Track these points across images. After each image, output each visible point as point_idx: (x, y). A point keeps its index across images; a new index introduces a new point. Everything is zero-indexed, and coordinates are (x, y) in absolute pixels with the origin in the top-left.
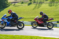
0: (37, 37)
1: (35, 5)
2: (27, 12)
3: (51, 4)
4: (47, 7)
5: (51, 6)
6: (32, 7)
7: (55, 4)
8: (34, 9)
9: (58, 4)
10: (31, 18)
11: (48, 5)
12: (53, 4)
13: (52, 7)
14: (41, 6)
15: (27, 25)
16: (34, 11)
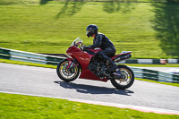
0: (63, 101)
1: (63, 5)
2: (37, 24)
3: (110, 6)
4: (98, 14)
5: (111, 11)
6: (53, 11)
7: (123, 7)
8: (58, 17)
9: (131, 7)
10: (47, 43)
11: (102, 7)
12: (116, 6)
13: (112, 14)
14: (79, 9)
15: (33, 63)
16: (58, 21)
